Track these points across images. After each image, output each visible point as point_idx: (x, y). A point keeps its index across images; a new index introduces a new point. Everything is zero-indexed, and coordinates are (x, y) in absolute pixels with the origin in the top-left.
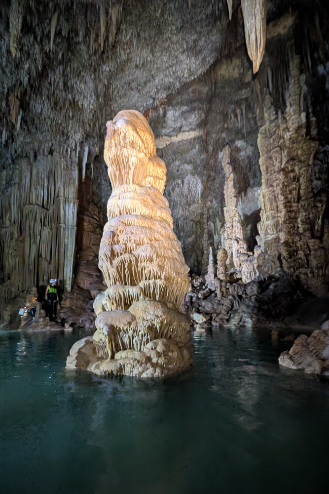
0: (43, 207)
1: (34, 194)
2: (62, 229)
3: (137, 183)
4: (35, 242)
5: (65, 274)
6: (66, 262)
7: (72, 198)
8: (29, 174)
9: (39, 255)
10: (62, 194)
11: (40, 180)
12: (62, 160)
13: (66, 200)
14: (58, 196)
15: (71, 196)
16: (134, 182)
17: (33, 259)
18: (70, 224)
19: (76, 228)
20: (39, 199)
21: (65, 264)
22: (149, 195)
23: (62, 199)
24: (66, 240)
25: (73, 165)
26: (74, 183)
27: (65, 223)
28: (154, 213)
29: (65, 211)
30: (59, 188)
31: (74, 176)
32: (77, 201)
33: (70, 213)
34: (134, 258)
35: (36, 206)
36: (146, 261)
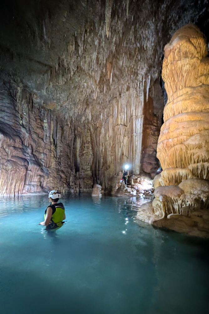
0: (124, 125)
1: (120, 119)
2: (134, 137)
3: (188, 86)
4: (120, 147)
5: (136, 164)
6: (136, 156)
7: (140, 115)
8: (117, 107)
9: (123, 154)
10: (134, 114)
11: (123, 109)
12: (134, 91)
13: (137, 117)
14: (132, 116)
15: (139, 114)
16: (186, 86)
17: (120, 156)
18: (139, 132)
19: (142, 134)
20: (122, 121)
21: (136, 158)
22: (200, 93)
23: (134, 117)
24: (137, 143)
25: (141, 92)
26: (141, 104)
27: (136, 132)
28: (204, 106)
29: (136, 125)
30: (133, 111)
31: (141, 99)
32: (143, 116)
33: (138, 125)
34: (185, 147)
35: (121, 126)
36: (195, 148)
